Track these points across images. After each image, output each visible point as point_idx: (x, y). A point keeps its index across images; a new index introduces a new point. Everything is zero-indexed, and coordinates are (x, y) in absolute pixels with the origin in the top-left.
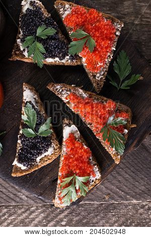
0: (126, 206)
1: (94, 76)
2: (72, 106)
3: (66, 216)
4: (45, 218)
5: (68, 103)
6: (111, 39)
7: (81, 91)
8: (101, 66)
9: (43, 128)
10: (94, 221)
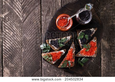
0: (21, 64)
1: (79, 54)
2: (70, 50)
3: (19, 47)
4: (18, 41)
5: (70, 49)
6: (90, 55)
7: (74, 51)
8: (82, 54)
9: (62, 44)
10: (17, 55)
